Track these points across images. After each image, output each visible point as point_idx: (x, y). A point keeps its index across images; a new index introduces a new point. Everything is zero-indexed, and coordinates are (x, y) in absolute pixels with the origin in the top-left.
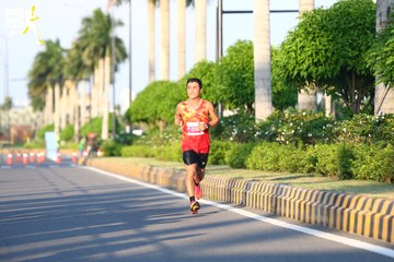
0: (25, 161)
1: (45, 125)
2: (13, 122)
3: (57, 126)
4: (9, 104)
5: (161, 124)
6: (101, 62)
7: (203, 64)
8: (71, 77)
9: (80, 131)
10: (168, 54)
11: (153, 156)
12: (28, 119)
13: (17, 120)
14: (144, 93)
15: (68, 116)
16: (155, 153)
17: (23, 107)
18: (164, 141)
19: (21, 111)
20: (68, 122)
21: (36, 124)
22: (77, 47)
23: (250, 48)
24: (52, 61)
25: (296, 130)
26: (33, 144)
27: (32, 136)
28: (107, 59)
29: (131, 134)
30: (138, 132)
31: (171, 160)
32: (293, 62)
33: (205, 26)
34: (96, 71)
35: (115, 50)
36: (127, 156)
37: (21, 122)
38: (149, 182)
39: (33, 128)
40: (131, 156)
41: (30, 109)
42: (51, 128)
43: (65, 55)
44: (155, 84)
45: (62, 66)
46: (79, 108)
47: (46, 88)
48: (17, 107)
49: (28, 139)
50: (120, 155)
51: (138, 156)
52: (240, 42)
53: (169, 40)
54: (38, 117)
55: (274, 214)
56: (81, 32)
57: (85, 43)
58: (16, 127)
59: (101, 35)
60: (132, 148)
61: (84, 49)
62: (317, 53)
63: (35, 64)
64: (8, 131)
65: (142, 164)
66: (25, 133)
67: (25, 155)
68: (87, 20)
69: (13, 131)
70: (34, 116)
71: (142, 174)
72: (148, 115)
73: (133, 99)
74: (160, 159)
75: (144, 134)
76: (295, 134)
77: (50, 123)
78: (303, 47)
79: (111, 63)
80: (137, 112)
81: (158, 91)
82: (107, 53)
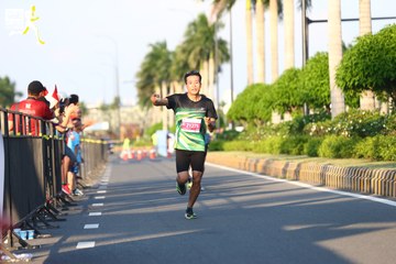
0: (139, 157)
1: (153, 123)
2: (122, 121)
3: (165, 123)
4: (117, 104)
5: (258, 122)
6: (205, 64)
7: (291, 70)
8: (178, 78)
10: (264, 60)
11: (251, 150)
12: (136, 117)
13: (126, 119)
14: (243, 95)
16: (252, 147)
17: (131, 106)
18: (259, 137)
19: (129, 110)
21: (144, 122)
22: (184, 51)
23: (327, 58)
24: (159, 62)
25: (354, 126)
26: (143, 141)
27: (141, 134)
28: (211, 60)
29: (233, 131)
30: (239, 129)
31: (264, 152)
32: (349, 74)
33: (293, 38)
35: (218, 51)
36: (229, 150)
37: (129, 121)
38: (239, 169)
39: (141, 126)
40: (233, 150)
41: (138, 108)
42: (159, 127)
43: (171, 57)
44: (253, 87)
45: (168, 66)
47: (153, 87)
48: (126, 106)
49: (138, 138)
50: (222, 150)
51: (238, 150)
52: (318, 54)
53: (264, 47)
54: (147, 115)
55: (323, 185)
56: (186, 35)
57: (191, 46)
58: (125, 126)
59: (207, 39)
60: (234, 143)
61: (190, 53)
62: (367, 68)
63: (144, 64)
64: (118, 129)
65: (241, 156)
66: (134, 131)
67: (139, 152)
68: (194, 24)
69: (123, 130)
70: (142, 114)
71: (240, 164)
72: (247, 116)
73: (235, 98)
74: (257, 152)
75: (244, 131)
76: (354, 130)
77: (159, 121)
78: (356, 64)
80: (237, 112)
81: (255, 93)
82: (211, 55)
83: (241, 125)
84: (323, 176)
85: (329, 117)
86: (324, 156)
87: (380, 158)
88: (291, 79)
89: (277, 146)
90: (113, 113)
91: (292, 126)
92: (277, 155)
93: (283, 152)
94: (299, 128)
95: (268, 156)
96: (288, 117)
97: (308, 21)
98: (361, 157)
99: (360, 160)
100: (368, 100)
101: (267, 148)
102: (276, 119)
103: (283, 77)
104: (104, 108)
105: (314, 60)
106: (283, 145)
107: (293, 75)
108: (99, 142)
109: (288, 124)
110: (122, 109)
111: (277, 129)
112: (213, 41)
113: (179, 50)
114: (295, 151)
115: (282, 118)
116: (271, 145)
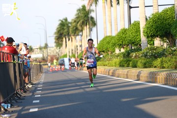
0: (56, 70)
1: (63, 55)
2: (49, 54)
3: (68, 55)
4: (46, 46)
5: (109, 53)
6: (85, 27)
7: (123, 29)
8: (73, 34)
9: (78, 56)
11: (106, 65)
12: (55, 52)
14: (102, 41)
15: (72, 50)
17: (53, 47)
18: (110, 59)
19: (52, 49)
20: (72, 53)
21: (58, 54)
22: (75, 21)
23: (139, 24)
24: (65, 27)
25: (152, 54)
28: (88, 26)
30: (101, 56)
32: (149, 31)
34: (83, 31)
35: (91, 22)
37: (52, 54)
38: (101, 74)
39: (57, 56)
41: (55, 48)
42: (65, 56)
43: (70, 25)
44: (107, 37)
45: (69, 29)
46: (77, 46)
47: (63, 38)
48: (50, 47)
51: (101, 65)
52: (135, 22)
53: (111, 19)
54: (59, 51)
55: (139, 80)
56: (76, 15)
57: (78, 20)
58: (50, 56)
59: (85, 16)
61: (78, 23)
63: (58, 28)
68: (79, 10)
69: (49, 58)
70: (57, 51)
72: (104, 50)
73: (99, 43)
74: (109, 66)
75: (103, 57)
76: (152, 55)
77: (65, 53)
79: (89, 28)
80: (100, 48)
81: (108, 40)
82: (88, 24)
83: (102, 54)
84: (138, 76)
85: (141, 50)
86: (139, 67)
87: (163, 67)
88: (123, 33)
89: (118, 63)
90: (45, 51)
91: (124, 54)
92: (118, 67)
93: (120, 66)
94: (127, 55)
95: (114, 68)
96: (123, 50)
97: (130, 7)
98: (155, 67)
99: (155, 69)
100: (157, 42)
101: (114, 64)
102: (117, 51)
103: (119, 32)
104: (41, 48)
105: (133, 24)
106: (121, 62)
107: (124, 31)
108: (39, 63)
109: (122, 53)
110: (48, 49)
111: (118, 56)
112: (88, 17)
113: (73, 21)
114: (126, 65)
115: (120, 51)
116: (115, 63)
